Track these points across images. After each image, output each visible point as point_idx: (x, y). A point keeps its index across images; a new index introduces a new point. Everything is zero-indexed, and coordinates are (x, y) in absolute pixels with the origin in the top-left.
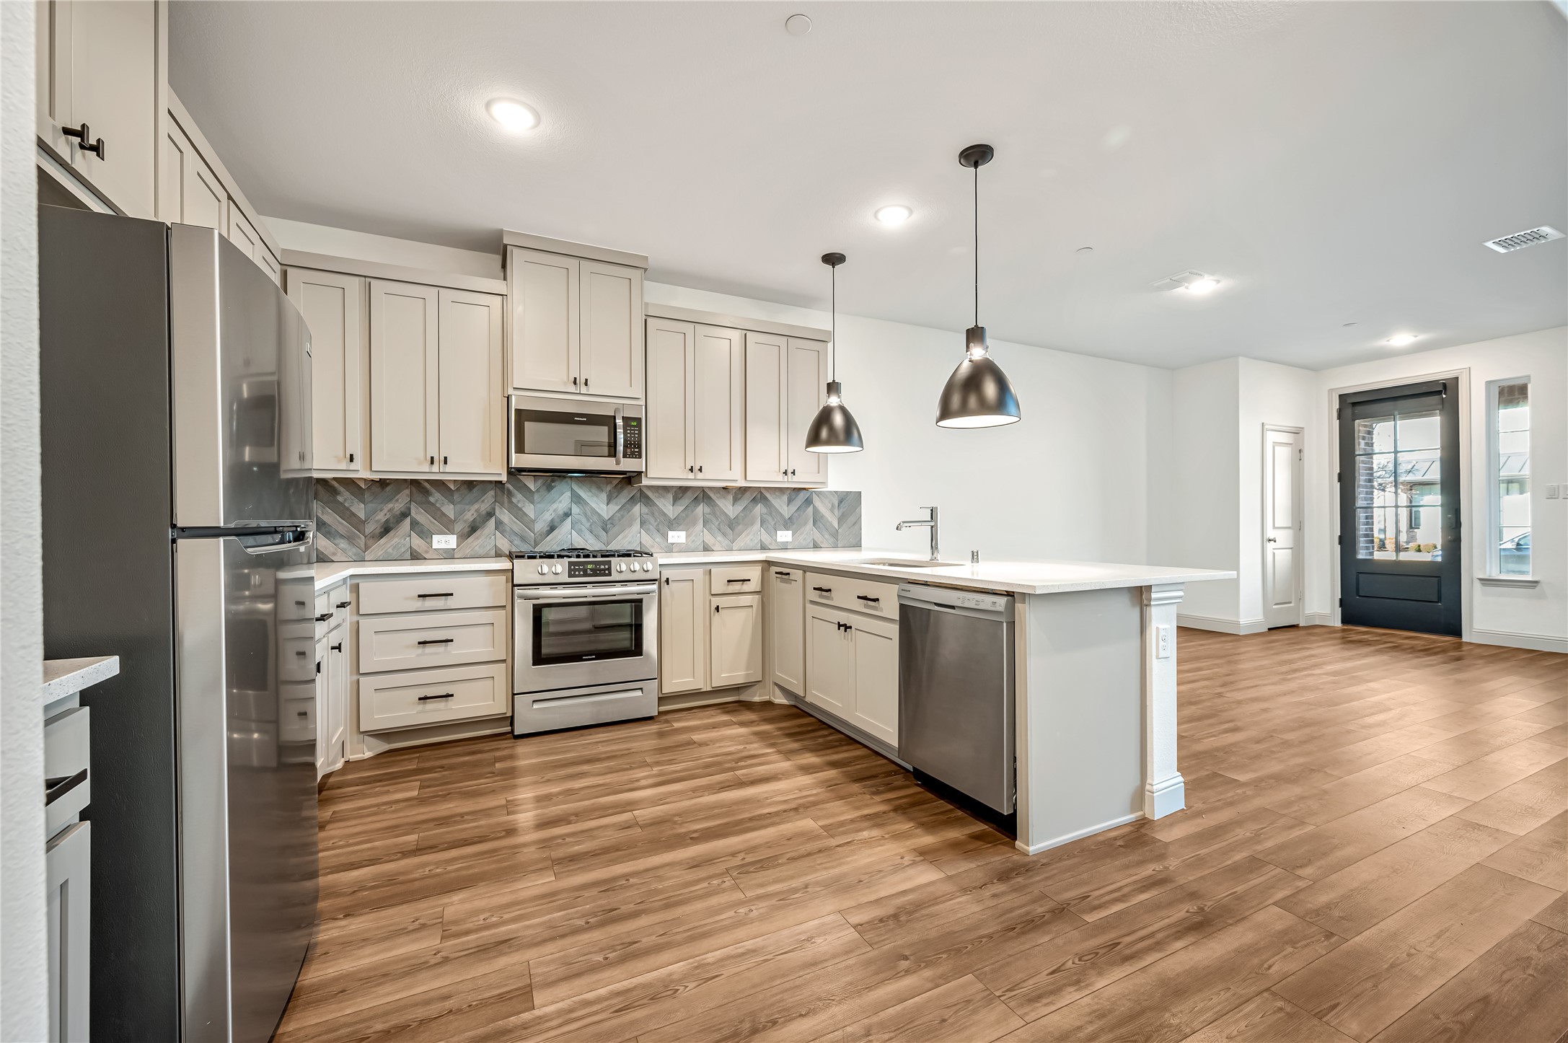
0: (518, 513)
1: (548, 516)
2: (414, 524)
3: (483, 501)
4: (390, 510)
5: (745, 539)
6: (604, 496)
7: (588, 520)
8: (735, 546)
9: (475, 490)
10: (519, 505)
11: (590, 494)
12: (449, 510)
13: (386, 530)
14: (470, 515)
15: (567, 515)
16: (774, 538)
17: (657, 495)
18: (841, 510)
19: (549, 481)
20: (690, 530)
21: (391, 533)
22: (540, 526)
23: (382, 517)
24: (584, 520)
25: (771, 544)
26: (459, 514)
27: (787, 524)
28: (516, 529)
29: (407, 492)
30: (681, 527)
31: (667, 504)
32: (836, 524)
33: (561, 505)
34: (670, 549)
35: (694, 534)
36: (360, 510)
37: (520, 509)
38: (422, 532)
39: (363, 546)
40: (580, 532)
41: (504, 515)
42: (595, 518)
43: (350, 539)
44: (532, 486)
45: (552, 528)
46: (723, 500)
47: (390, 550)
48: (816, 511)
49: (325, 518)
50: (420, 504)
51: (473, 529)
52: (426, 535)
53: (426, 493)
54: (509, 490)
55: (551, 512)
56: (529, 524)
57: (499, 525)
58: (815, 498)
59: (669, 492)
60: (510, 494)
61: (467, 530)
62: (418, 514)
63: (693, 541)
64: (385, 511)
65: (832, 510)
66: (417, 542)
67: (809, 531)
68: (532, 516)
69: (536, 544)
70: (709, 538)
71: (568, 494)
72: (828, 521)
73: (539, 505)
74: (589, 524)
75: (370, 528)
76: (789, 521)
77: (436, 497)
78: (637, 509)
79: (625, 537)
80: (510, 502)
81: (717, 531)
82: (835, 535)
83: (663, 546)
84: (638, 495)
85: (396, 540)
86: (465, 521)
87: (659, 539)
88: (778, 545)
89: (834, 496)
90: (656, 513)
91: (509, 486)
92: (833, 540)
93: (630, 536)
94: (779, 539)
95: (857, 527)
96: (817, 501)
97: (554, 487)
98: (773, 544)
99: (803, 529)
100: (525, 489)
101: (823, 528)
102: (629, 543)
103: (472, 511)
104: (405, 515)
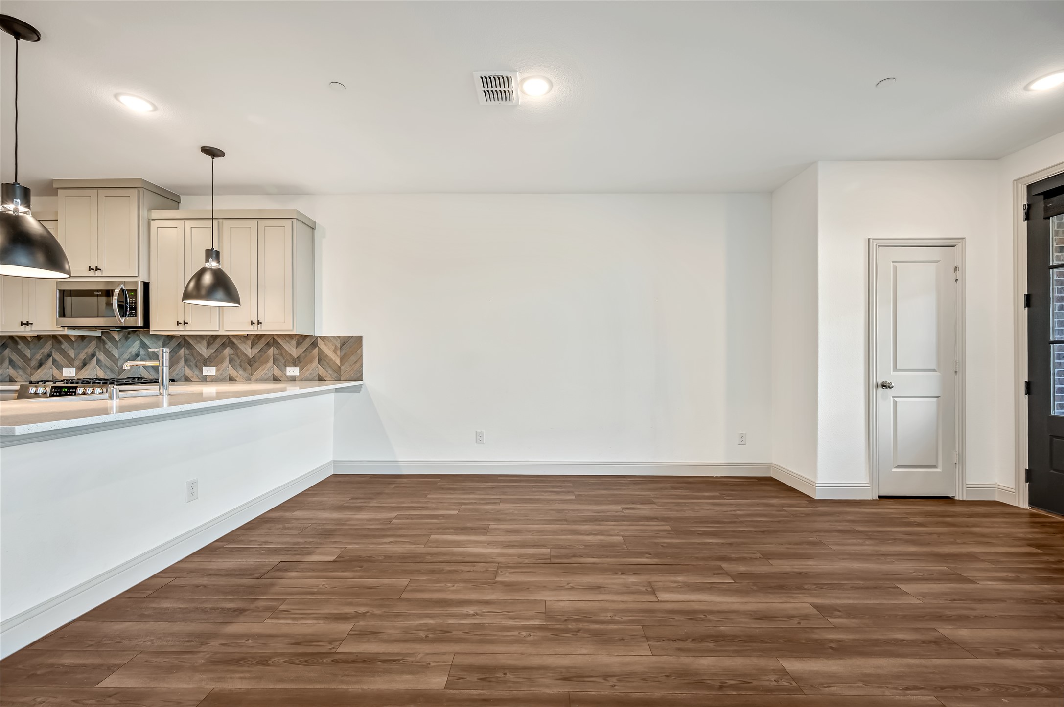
0: (108, 354)
1: (126, 357)
2: (54, 361)
3: (89, 347)
4: (42, 353)
5: (260, 373)
8: (253, 378)
9: (85, 341)
10: (109, 350)
11: (151, 342)
12: (72, 353)
13: (40, 365)
14: (82, 356)
15: (137, 355)
16: (284, 372)
17: (195, 341)
18: (344, 351)
19: (126, 334)
20: (219, 366)
21: (43, 367)
22: (121, 363)
23: (38, 357)
25: (282, 377)
26: (77, 355)
27: (295, 363)
28: (108, 365)
29: (50, 342)
30: (213, 364)
31: (203, 348)
32: (338, 363)
33: (133, 349)
34: (205, 379)
35: (222, 369)
36: (28, 353)
37: (110, 352)
38: (58, 366)
39: (30, 374)
41: (101, 356)
43: (24, 369)
44: (117, 337)
46: (244, 345)
47: (42, 376)
48: (320, 351)
49: (13, 358)
50: (57, 349)
51: (84, 364)
52: (60, 368)
53: (60, 342)
54: (103, 340)
55: (127, 354)
56: (115, 361)
57: (98, 361)
58: (320, 342)
59: (204, 339)
60: (104, 343)
61: (81, 365)
62: (56, 356)
63: (221, 374)
64: (40, 352)
65: (335, 351)
66: (55, 371)
67: (315, 367)
68: (117, 356)
69: (119, 374)
70: (233, 372)
71: (138, 342)
72: (331, 360)
73: (121, 350)
75: (34, 363)
76: (297, 360)
77: (65, 345)
78: (183, 351)
79: (174, 370)
80: (105, 348)
81: (239, 367)
82: (337, 370)
83: (200, 377)
84: (183, 342)
85: (45, 370)
86: (80, 359)
87: (197, 372)
88: (288, 378)
89: (337, 340)
90: (195, 355)
91: (103, 337)
92: (336, 374)
93: (177, 369)
94: (288, 374)
95: (358, 365)
96: (321, 345)
97: (129, 338)
98: (284, 377)
99: (309, 366)
100: (112, 340)
101: (327, 365)
102: (177, 374)
103: (84, 354)
104: (49, 356)
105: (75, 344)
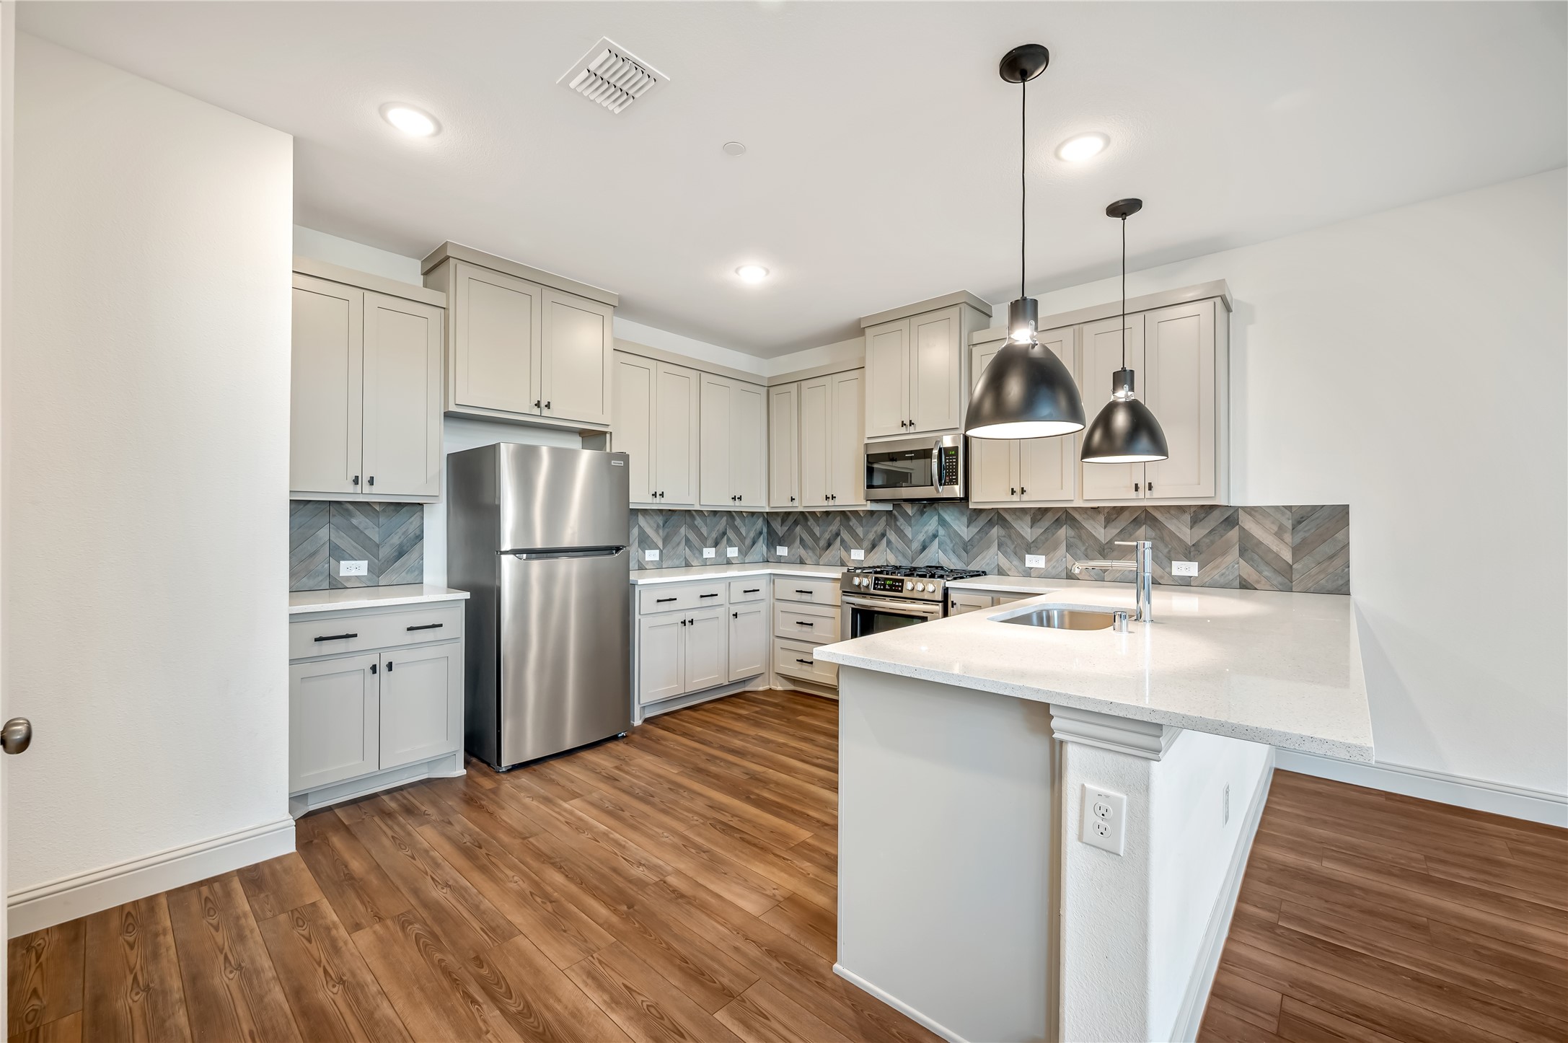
0: (900, 533)
1: (921, 537)
2: (843, 541)
3: (879, 525)
4: (830, 532)
6: (965, 519)
7: (952, 541)
9: (874, 516)
10: (902, 528)
11: (953, 518)
12: (860, 531)
13: (829, 545)
14: (871, 536)
15: (935, 536)
16: (1168, 569)
17: (1014, 517)
18: (1301, 535)
19: (919, 507)
20: (1051, 555)
21: (833, 547)
22: (916, 545)
23: (827, 535)
24: (948, 541)
25: (1162, 577)
26: (866, 534)
27: (1188, 554)
28: (900, 548)
29: (839, 518)
30: (1040, 551)
31: (1025, 527)
32: (1287, 557)
33: (928, 527)
34: (1028, 573)
35: (1055, 559)
36: (817, 531)
37: (902, 531)
38: (846, 547)
40: (945, 552)
41: (892, 536)
42: (957, 540)
43: (813, 550)
44: (910, 512)
45: (924, 548)
46: (1092, 522)
47: (830, 559)
48: (1245, 537)
50: (845, 527)
51: (874, 546)
52: (848, 549)
53: (848, 519)
54: (895, 516)
55: (923, 533)
56: (908, 542)
57: (889, 542)
58: (1243, 517)
59: (1026, 514)
60: (896, 519)
61: (870, 546)
62: (845, 535)
63: (1054, 567)
64: (828, 532)
66: (843, 553)
67: (1232, 563)
68: (910, 537)
69: (913, 561)
71: (936, 518)
72: (1270, 550)
73: (915, 528)
74: (952, 545)
75: (823, 543)
76: (1193, 549)
77: (852, 521)
78: (992, 531)
79: (983, 558)
80: (896, 525)
81: (1083, 557)
82: (1285, 571)
83: (1020, 570)
84: (996, 517)
85: (834, 552)
86: (869, 540)
87: (1016, 562)
88: (1174, 580)
89: (1283, 514)
90: (1014, 536)
91: (895, 512)
92: (1280, 579)
93: (988, 557)
94: (1175, 572)
95: (1338, 562)
96: (1248, 524)
97: (925, 512)
98: (1166, 578)
99: (1219, 560)
100: (905, 515)
101: (1260, 560)
102: (988, 564)
103: (873, 533)
104: (838, 534)
105: (864, 521)
